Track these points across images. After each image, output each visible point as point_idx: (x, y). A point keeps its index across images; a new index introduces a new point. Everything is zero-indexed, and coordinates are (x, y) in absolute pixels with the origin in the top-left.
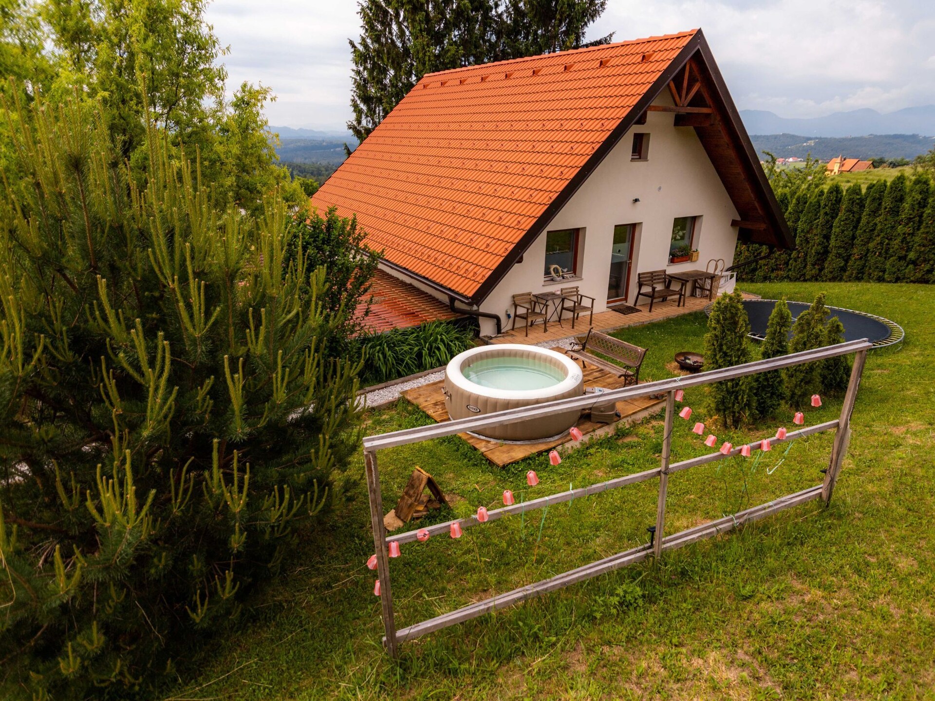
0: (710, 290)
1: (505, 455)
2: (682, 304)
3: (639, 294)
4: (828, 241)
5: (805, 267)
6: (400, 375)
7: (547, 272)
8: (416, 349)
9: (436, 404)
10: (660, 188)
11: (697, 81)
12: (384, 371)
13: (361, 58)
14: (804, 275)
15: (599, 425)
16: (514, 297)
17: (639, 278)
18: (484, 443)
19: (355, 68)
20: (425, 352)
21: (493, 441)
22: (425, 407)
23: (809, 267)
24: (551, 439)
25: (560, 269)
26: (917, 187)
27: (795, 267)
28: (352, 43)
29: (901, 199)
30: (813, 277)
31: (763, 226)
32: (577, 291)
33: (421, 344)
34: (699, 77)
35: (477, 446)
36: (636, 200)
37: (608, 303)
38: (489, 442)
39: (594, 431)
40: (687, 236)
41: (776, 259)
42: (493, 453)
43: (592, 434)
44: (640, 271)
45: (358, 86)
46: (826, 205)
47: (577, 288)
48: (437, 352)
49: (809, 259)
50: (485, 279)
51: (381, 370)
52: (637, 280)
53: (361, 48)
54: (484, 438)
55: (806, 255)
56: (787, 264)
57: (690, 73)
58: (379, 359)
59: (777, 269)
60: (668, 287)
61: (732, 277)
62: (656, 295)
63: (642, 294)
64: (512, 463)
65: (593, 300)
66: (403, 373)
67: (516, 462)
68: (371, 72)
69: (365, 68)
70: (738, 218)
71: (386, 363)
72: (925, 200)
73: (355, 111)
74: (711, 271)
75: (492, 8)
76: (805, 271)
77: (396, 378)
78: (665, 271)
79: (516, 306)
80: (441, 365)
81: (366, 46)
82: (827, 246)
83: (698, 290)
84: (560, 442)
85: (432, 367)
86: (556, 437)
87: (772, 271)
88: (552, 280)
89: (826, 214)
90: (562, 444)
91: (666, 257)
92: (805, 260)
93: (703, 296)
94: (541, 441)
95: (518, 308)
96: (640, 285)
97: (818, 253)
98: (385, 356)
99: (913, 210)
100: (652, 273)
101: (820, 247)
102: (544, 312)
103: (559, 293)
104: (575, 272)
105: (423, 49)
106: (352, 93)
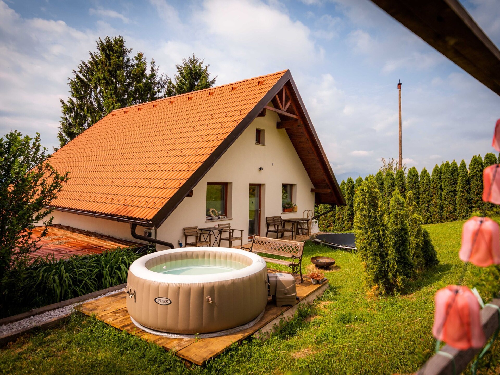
0: (308, 229)
1: (203, 350)
2: (294, 238)
3: (268, 231)
4: (353, 208)
5: (344, 223)
6: (76, 295)
7: (208, 215)
8: (96, 270)
9: (115, 312)
10: (273, 164)
11: (289, 99)
12: (58, 292)
13: (68, 110)
14: (344, 227)
15: (285, 308)
16: (184, 229)
17: (267, 220)
18: (176, 342)
19: (63, 116)
20: (106, 271)
21: (186, 338)
22: (102, 316)
23: (346, 223)
24: (247, 326)
25: (216, 212)
26: (389, 177)
27: (339, 223)
28: (63, 102)
29: (382, 184)
30: (349, 228)
31: (329, 191)
32: (230, 227)
33: (101, 266)
34: (290, 97)
35: (168, 346)
36: (261, 169)
37: (249, 238)
38: (181, 339)
39: (282, 314)
40: (288, 197)
41: (328, 220)
42: (188, 351)
43: (281, 317)
44: (266, 215)
45: (65, 126)
46: (348, 189)
47: (229, 224)
48: (118, 271)
49: (345, 219)
50: (163, 205)
51: (55, 292)
52: (265, 222)
53: (69, 104)
54: (175, 336)
55: (343, 216)
56: (334, 222)
57: (285, 94)
58: (54, 281)
59: (329, 226)
60: (283, 227)
61: (316, 222)
62: (279, 231)
63: (270, 231)
64: (214, 358)
65: (242, 231)
66: (79, 293)
67: (218, 356)
68: (75, 118)
69: (70, 116)
70: (313, 188)
71: (61, 285)
72: (394, 183)
73: (61, 140)
74: (306, 217)
75: (156, 93)
76: (344, 225)
77: (72, 298)
78: (280, 217)
79: (186, 236)
80: (121, 283)
81: (72, 103)
82: (353, 211)
83: (300, 230)
84: (256, 328)
85: (111, 285)
86: (252, 324)
87: (327, 227)
88: (211, 219)
89: (349, 193)
90: (259, 330)
91: (280, 209)
92: (343, 219)
93: (303, 234)
94: (238, 329)
95: (188, 237)
96: (268, 225)
97: (349, 215)
98: (60, 277)
99: (390, 188)
100: (274, 218)
101: (349, 212)
102: (208, 240)
103: (217, 226)
104: (226, 215)
105: (113, 104)
106: (59, 129)
